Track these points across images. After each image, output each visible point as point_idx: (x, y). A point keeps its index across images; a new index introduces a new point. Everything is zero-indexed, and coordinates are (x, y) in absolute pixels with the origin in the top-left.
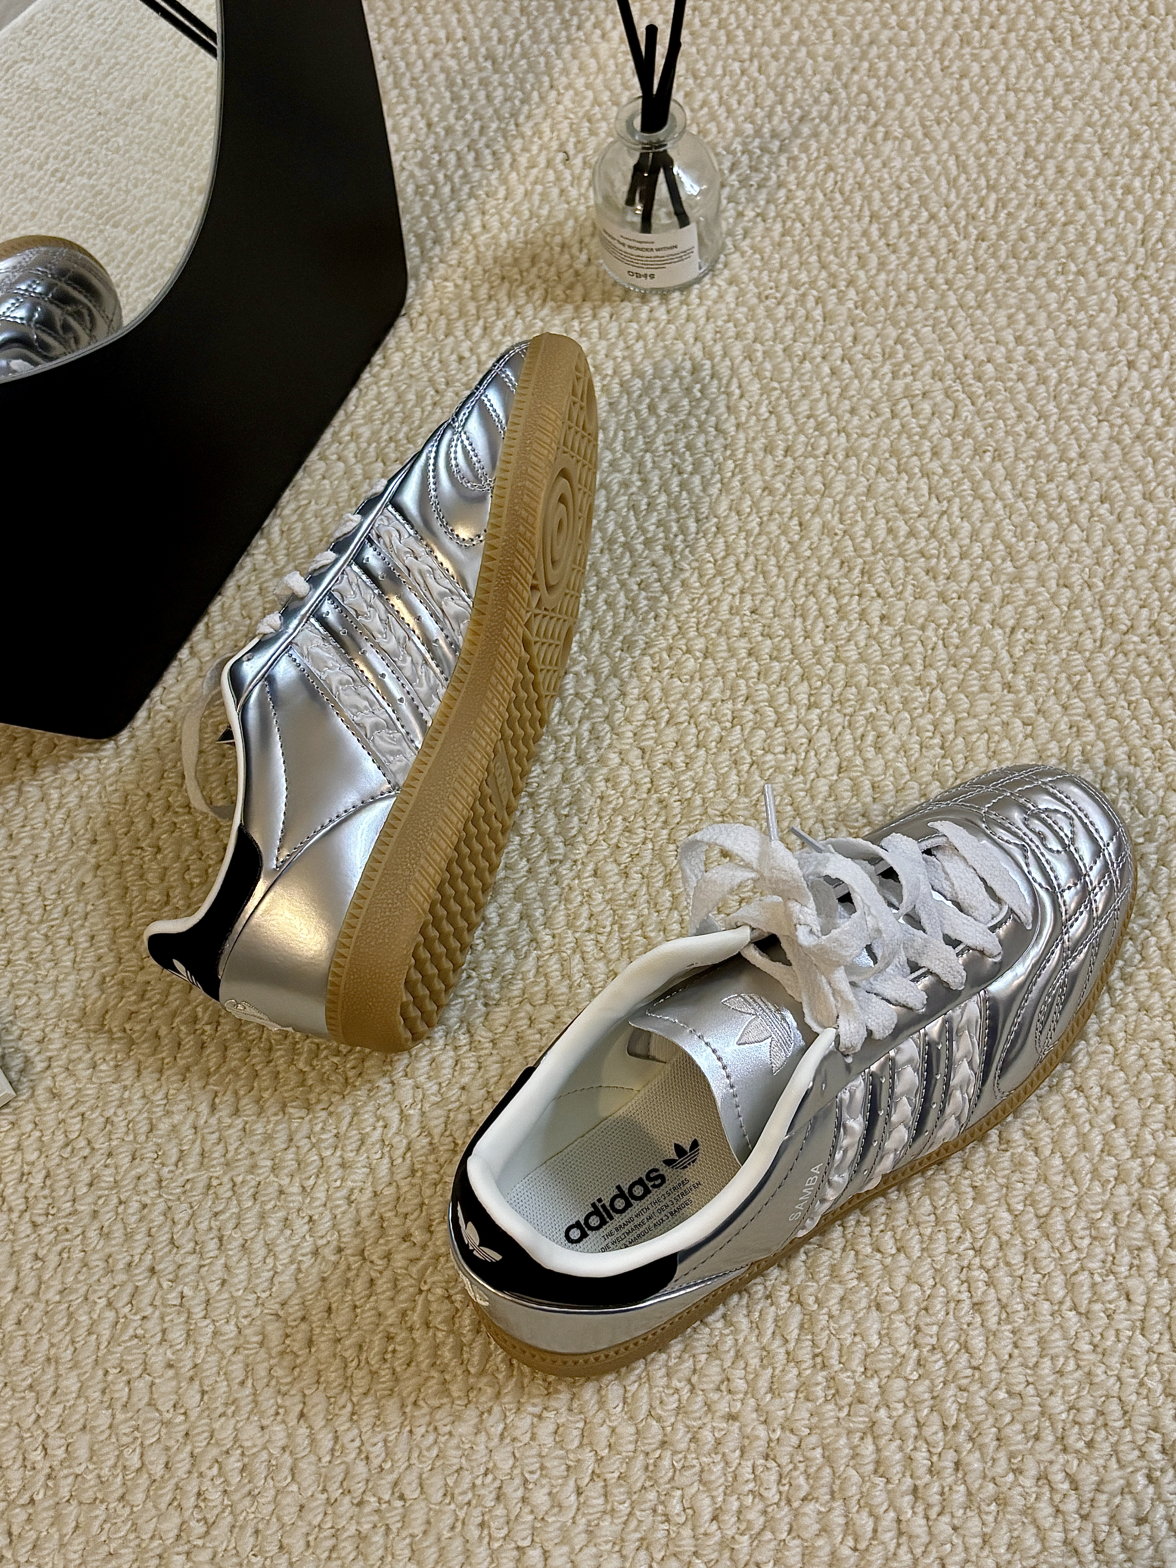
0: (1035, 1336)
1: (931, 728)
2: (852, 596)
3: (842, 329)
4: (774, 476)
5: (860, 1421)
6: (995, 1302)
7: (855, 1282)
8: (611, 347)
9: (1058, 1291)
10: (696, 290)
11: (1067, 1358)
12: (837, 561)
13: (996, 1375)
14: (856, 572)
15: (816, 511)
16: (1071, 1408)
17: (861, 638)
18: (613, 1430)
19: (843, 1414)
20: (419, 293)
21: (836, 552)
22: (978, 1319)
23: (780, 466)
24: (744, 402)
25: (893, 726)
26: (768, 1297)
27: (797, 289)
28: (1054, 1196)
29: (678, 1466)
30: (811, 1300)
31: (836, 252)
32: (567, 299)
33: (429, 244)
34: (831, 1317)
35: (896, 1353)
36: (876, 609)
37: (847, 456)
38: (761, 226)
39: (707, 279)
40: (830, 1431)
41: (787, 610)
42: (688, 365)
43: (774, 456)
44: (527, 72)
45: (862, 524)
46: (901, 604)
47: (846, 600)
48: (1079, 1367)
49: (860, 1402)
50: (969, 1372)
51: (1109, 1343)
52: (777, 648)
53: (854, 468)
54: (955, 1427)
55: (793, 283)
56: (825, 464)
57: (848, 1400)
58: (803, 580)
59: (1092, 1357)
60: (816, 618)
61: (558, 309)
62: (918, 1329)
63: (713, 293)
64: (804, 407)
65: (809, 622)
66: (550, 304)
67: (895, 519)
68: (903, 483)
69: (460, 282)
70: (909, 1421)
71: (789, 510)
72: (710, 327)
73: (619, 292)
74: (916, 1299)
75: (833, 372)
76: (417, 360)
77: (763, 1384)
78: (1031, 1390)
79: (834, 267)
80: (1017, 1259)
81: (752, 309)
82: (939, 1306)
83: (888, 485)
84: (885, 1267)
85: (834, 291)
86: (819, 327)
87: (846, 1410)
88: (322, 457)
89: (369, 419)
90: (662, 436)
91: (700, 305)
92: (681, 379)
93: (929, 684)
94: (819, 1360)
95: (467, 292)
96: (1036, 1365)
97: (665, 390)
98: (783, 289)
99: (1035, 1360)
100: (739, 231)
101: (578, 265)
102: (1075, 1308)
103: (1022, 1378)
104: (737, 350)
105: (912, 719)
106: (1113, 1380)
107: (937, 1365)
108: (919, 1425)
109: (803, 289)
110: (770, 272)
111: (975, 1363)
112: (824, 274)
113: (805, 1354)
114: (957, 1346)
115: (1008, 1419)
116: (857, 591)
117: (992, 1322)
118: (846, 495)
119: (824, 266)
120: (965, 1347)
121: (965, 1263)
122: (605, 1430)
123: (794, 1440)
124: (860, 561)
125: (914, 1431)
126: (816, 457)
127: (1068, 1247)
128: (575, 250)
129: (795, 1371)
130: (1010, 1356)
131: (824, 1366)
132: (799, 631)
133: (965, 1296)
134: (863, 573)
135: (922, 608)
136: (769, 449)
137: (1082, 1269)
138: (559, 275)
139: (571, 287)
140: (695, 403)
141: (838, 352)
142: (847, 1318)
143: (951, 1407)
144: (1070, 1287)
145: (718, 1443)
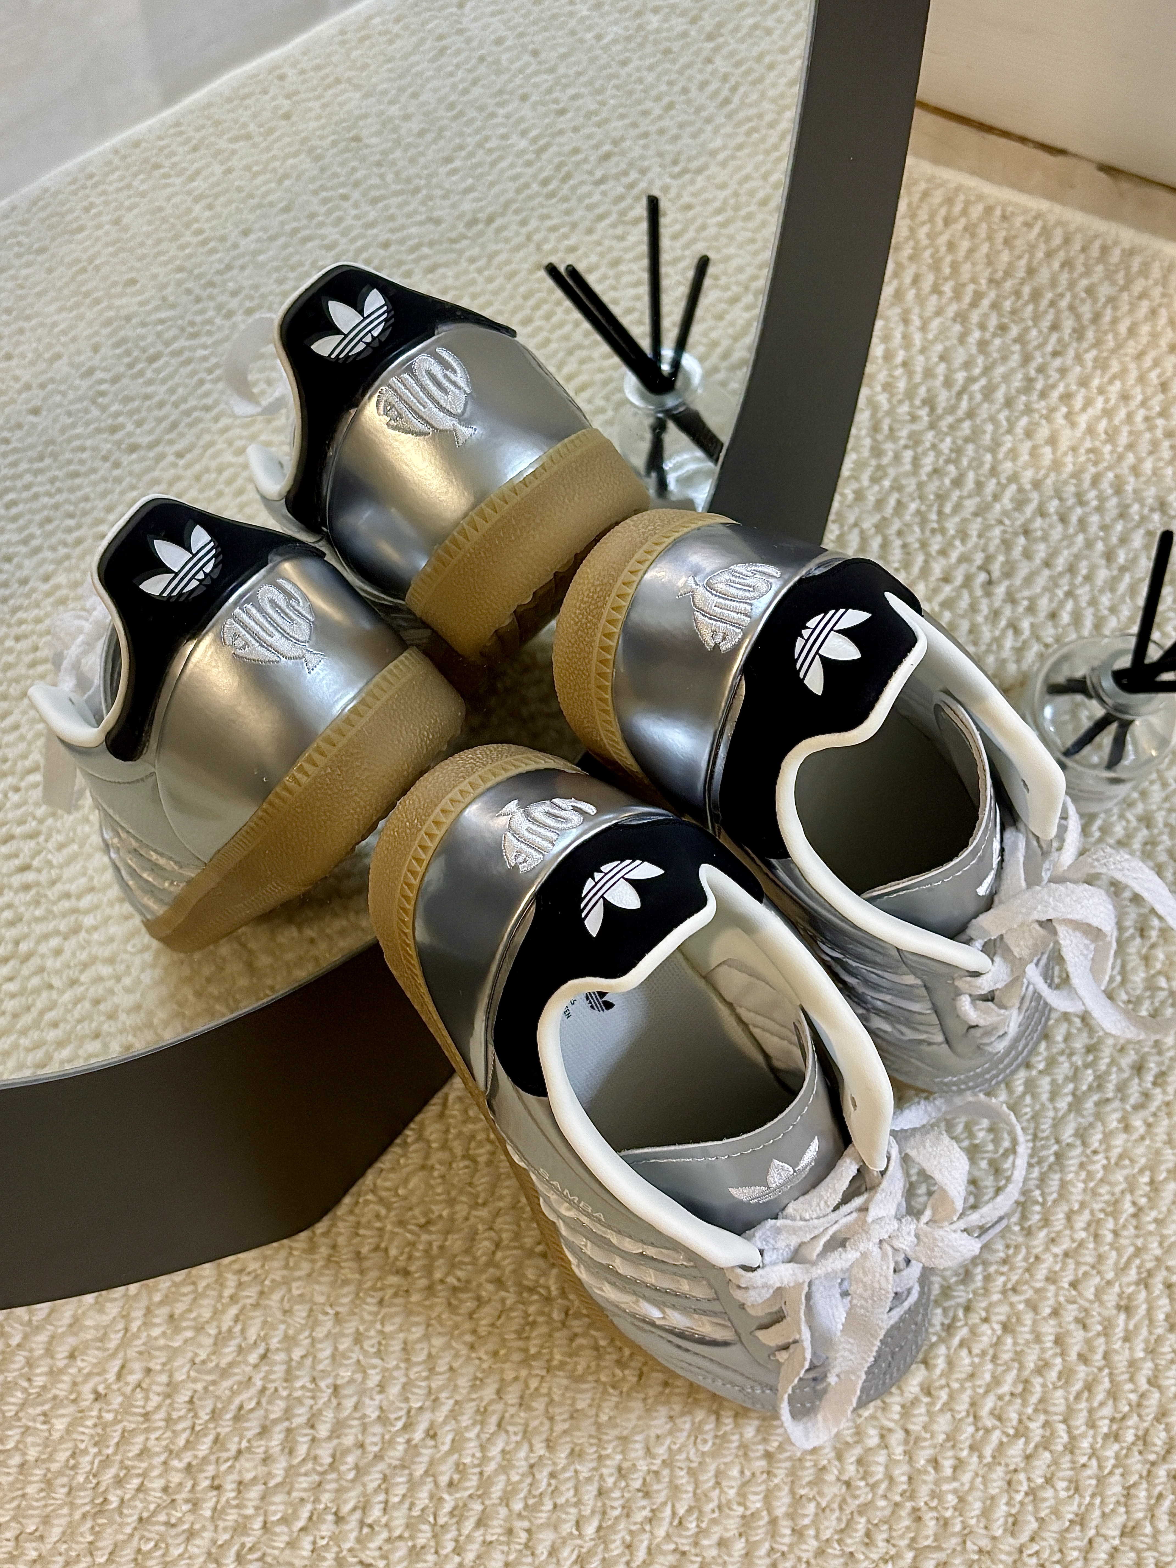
44: (967, 440)
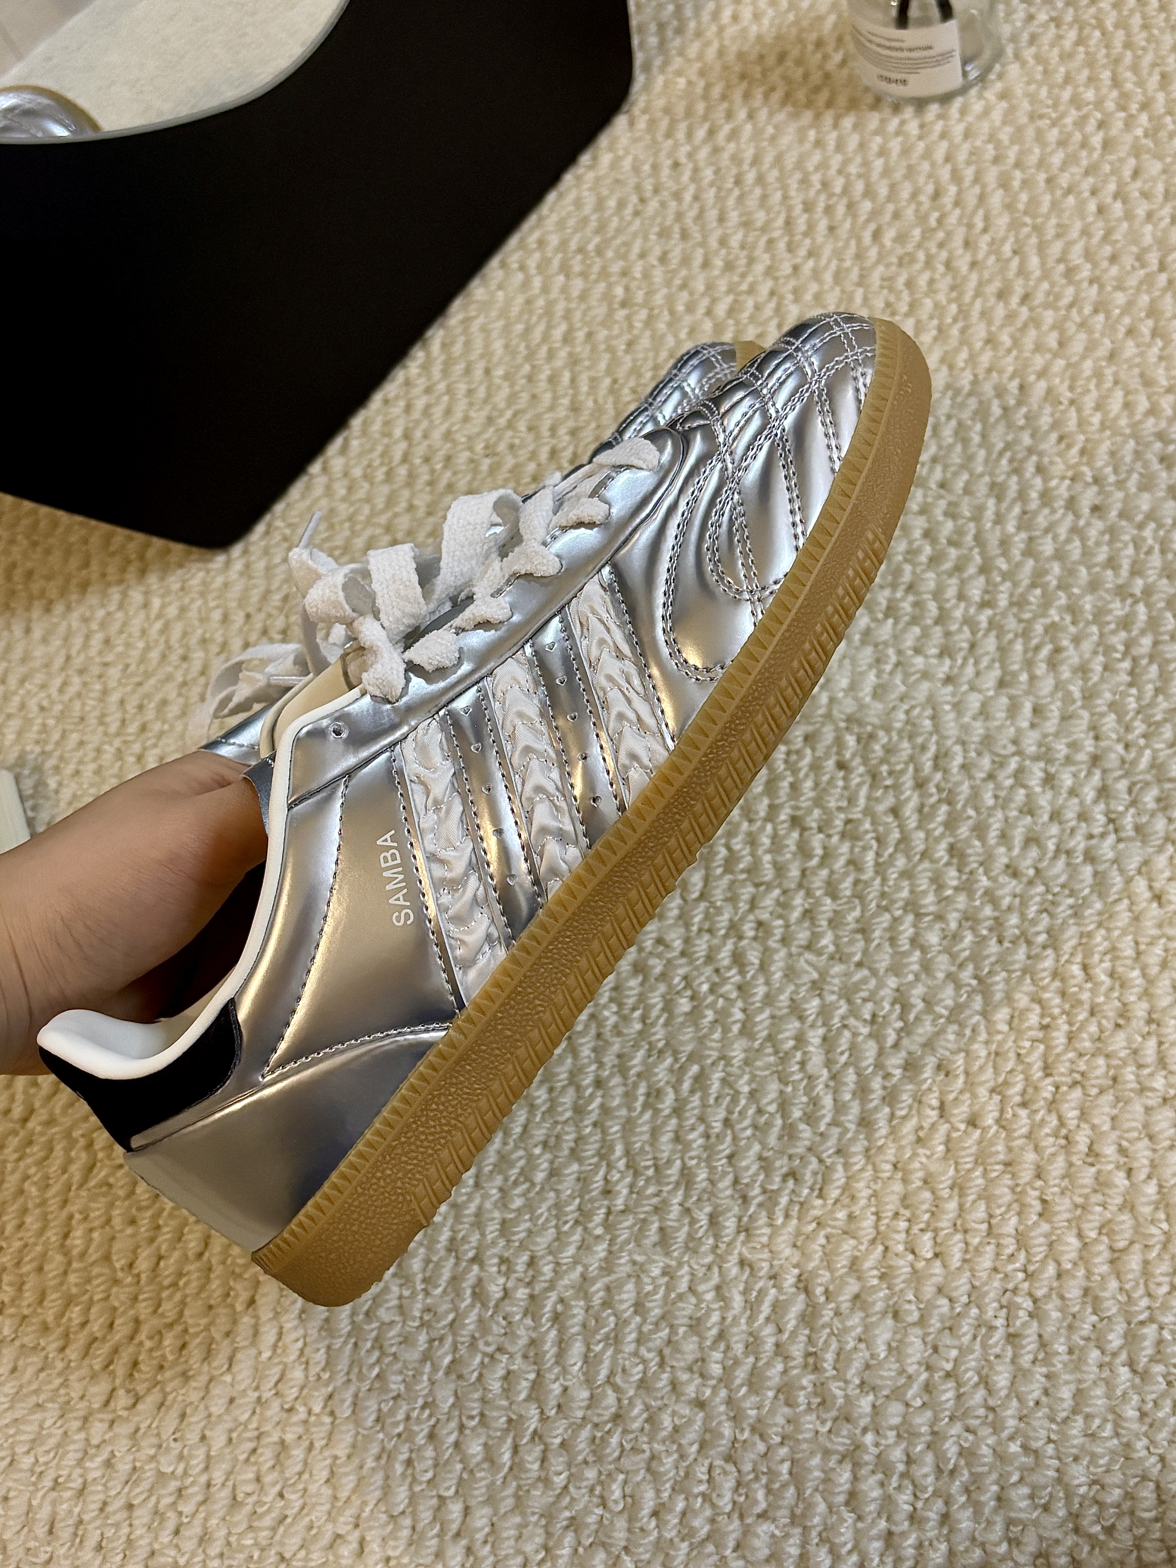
0: (1073, 1387)
1: (1121, 648)
2: (1063, 478)
3: (1122, 160)
4: (1003, 326)
5: (841, 1443)
6: (1035, 1337)
7: (875, 1282)
8: (846, 162)
9: (1115, 1340)
10: (958, 102)
11: (1105, 1420)
12: (1054, 436)
13: (1011, 1423)
14: (1075, 451)
15: (1042, 374)
16: (1095, 1482)
17: (1063, 531)
18: (565, 1389)
19: (824, 1429)
20: (647, 87)
21: (1055, 425)
22: (1009, 1353)
23: (1011, 316)
24: (987, 238)
25: (1076, 640)
26: (773, 1277)
27: (1078, 108)
28: (1137, 1226)
29: (628, 1446)
30: (819, 1290)
31: (1135, 68)
32: (809, 104)
33: (670, 33)
34: (837, 1313)
35: (902, 1372)
36: (1088, 497)
37: (1096, 311)
38: (1052, 30)
39: (973, 92)
40: (805, 1446)
41: (982, 488)
42: (930, 189)
43: (1007, 303)
45: (1094, 394)
46: (1120, 495)
47: (1053, 483)
48: (1117, 1435)
49: (848, 1420)
50: (982, 1412)
51: (1160, 1415)
52: (960, 532)
53: (1099, 327)
54: (952, 1472)
55: (1076, 101)
56: (1066, 318)
57: (834, 1413)
58: (1008, 454)
59: (1135, 1426)
60: (1014, 501)
61: (795, 115)
62: (935, 1349)
63: (978, 107)
64: (1056, 248)
65: (1004, 505)
66: (789, 108)
67: (1137, 391)
68: (1155, 350)
69: (694, 78)
70: (897, 1454)
71: (1011, 369)
72: (966, 147)
73: (869, 99)
74: (942, 1316)
75: (1101, 210)
76: (627, 163)
77: (741, 1374)
78: (1050, 1449)
79: (1129, 86)
80: (1073, 1292)
81: (1020, 130)
82: (965, 1329)
83: (1135, 350)
84: (915, 1271)
85: (1122, 115)
86: (1096, 155)
87: (829, 1424)
88: (503, 265)
89: (561, 224)
90: (881, 268)
91: (960, 120)
92: (919, 204)
93: (1132, 595)
94: (811, 1360)
95: (699, 89)
96: (1066, 1420)
97: (896, 215)
98: (1062, 108)
99: (1064, 1414)
100: (1025, 37)
101: (831, 66)
102: (1131, 1364)
103: (1043, 1433)
104: (992, 175)
105: (1101, 635)
106: (1153, 1459)
107: (948, 1395)
108: (909, 1461)
109: (1085, 110)
110: (1051, 88)
111: (991, 1402)
112: (1115, 94)
113: (797, 1351)
114: (976, 1379)
115: (1015, 1478)
116: (1070, 474)
117: (1026, 1360)
118: (1084, 357)
119: (1116, 82)
120: (985, 1382)
121: (1010, 1286)
122: (556, 1388)
123: (761, 1447)
124: (1082, 437)
125: (901, 1467)
126: (1056, 309)
127: (1141, 1291)
128: (830, 48)
129: (780, 1367)
130: (1037, 1403)
131: (816, 1369)
132: (989, 514)
133: (1000, 1322)
134: (1083, 452)
135: (1145, 503)
136: (1002, 295)
137: (1151, 1320)
138: (806, 76)
139: (817, 89)
140: (927, 234)
141: (1112, 187)
142: (855, 1320)
143: (951, 1449)
144: (1131, 1338)
145: (676, 1429)
